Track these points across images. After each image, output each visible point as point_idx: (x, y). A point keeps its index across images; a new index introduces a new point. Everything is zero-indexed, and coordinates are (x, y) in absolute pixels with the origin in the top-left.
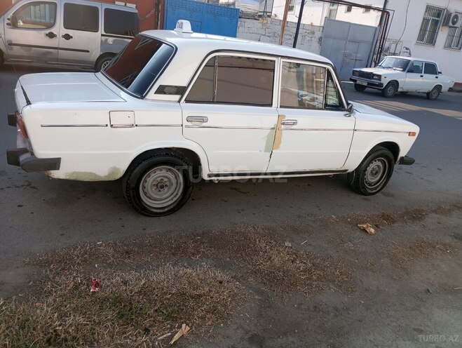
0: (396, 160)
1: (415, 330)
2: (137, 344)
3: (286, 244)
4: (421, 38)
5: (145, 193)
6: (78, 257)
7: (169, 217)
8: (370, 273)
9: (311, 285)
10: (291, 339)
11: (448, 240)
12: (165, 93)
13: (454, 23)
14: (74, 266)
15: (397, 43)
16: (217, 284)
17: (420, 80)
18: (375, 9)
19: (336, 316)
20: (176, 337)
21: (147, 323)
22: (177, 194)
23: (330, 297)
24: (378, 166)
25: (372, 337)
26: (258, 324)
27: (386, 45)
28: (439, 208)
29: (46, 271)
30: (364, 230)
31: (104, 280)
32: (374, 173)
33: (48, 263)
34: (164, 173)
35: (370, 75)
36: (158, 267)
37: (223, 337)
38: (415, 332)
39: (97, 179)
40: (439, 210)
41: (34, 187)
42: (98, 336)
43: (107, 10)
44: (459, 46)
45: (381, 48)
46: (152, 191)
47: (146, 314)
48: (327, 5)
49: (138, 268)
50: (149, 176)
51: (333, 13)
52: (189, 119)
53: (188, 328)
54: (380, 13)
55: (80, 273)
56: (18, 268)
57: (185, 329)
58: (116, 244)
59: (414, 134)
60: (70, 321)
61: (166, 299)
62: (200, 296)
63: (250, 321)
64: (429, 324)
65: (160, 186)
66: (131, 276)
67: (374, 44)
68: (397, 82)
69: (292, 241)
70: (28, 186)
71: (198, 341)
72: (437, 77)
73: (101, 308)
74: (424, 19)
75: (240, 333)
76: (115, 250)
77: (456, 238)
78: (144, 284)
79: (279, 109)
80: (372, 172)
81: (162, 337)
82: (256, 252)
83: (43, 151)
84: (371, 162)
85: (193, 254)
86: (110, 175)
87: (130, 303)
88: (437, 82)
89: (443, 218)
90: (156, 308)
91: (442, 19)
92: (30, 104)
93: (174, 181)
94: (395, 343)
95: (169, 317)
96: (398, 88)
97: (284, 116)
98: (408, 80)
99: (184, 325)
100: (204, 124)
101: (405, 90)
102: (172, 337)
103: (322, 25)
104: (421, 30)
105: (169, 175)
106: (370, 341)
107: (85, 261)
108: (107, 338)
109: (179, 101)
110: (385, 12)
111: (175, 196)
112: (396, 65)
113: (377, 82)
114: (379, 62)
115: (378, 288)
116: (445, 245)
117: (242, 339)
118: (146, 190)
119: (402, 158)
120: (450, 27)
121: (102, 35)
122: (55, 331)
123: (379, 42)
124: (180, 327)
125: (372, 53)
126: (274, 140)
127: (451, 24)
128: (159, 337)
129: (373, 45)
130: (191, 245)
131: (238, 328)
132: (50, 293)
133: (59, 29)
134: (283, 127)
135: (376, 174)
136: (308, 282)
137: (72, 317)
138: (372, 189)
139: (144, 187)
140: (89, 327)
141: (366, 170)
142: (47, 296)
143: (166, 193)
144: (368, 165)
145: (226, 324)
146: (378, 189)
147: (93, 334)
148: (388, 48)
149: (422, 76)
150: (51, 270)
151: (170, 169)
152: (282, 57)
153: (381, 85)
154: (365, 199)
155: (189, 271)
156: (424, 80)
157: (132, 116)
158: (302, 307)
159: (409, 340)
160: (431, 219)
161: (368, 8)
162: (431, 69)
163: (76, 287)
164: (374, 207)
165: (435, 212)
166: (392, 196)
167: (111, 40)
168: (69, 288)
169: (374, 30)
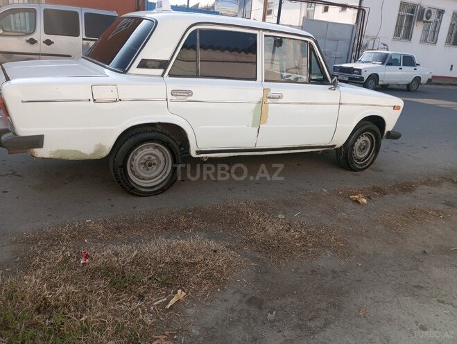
0: (382, 135)
1: (415, 287)
2: (132, 309)
3: (279, 216)
4: (397, 34)
5: (133, 172)
6: (67, 234)
7: (159, 196)
8: (365, 239)
9: (307, 251)
10: (290, 300)
11: (440, 207)
12: (147, 67)
13: (428, 18)
14: (63, 242)
15: (374, 39)
16: (212, 253)
17: (400, 72)
18: (351, 7)
19: (334, 277)
20: (172, 302)
21: (141, 290)
22: (166, 173)
23: (326, 261)
24: (366, 141)
25: (372, 295)
26: (256, 288)
27: (364, 41)
28: (429, 180)
29: (34, 248)
30: (356, 201)
31: (94, 253)
32: (362, 149)
33: (36, 241)
34: (151, 150)
35: (351, 70)
36: (150, 240)
37: (221, 300)
38: (415, 289)
39: (82, 158)
40: (428, 182)
41: (19, 176)
42: (90, 303)
43: (86, 15)
44: (435, 40)
45: (360, 44)
46: (140, 170)
47: (140, 281)
48: (304, 5)
49: (129, 242)
50: (136, 154)
51: (311, 14)
52: (174, 93)
53: (184, 294)
54: (356, 11)
55: (70, 248)
56: (4, 246)
57: (181, 294)
58: (105, 221)
59: (398, 108)
60: (60, 290)
61: (159, 268)
62: (195, 264)
63: (247, 285)
64: (429, 281)
65: (148, 164)
66: (123, 248)
67: (353, 41)
68: (377, 75)
69: (285, 213)
70: (12, 174)
71: (195, 305)
72: (415, 69)
73: (92, 278)
74: (399, 15)
75: (238, 297)
76: (105, 227)
77: (448, 205)
78: (136, 255)
79: (264, 83)
80: (360, 147)
81: (157, 303)
82: (249, 223)
83: (24, 128)
84: (358, 137)
85: (186, 228)
86: (95, 152)
87: (123, 273)
88: (416, 74)
89: (434, 189)
90: (150, 276)
91: (416, 15)
92: (9, 80)
93: (162, 159)
94: (395, 299)
95: (163, 284)
96: (378, 81)
97: (269, 90)
98: (387, 73)
99: (179, 291)
100: (189, 98)
101: (386, 83)
102: (168, 302)
103: (301, 24)
104: (397, 26)
105: (157, 152)
106: (371, 298)
107: (74, 237)
108: (100, 304)
109: (163, 75)
110: (361, 10)
111: (164, 175)
112: (375, 59)
113: (358, 76)
114: (358, 58)
115: (374, 252)
116: (437, 212)
117: (240, 301)
118: (133, 169)
119: (389, 132)
120: (424, 22)
121: (84, 39)
122: (44, 299)
123: (357, 39)
124: (176, 293)
125: (351, 51)
126: (261, 115)
127: (425, 19)
128: (154, 302)
129: (351, 43)
130: (183, 219)
131: (235, 292)
132: (39, 266)
133: (40, 35)
134: (268, 100)
135: (364, 149)
136: (303, 249)
137: (62, 287)
138: (362, 165)
139: (131, 166)
140: (80, 295)
141: (353, 145)
142: (34, 270)
143: (154, 171)
144: (356, 141)
145: (222, 288)
146: (368, 164)
147: (85, 301)
148: (367, 45)
149: (401, 69)
150: (39, 247)
151: (157, 147)
152: (264, 30)
153: (362, 79)
154: (355, 175)
155: (182, 241)
156: (404, 73)
157: (115, 90)
158: (300, 271)
159: (410, 296)
160: (422, 191)
161: (344, 7)
162: (409, 61)
163: (66, 260)
164: (365, 181)
165: (425, 184)
166: (381, 171)
167: (92, 43)
168: (58, 261)
169: (351, 28)
